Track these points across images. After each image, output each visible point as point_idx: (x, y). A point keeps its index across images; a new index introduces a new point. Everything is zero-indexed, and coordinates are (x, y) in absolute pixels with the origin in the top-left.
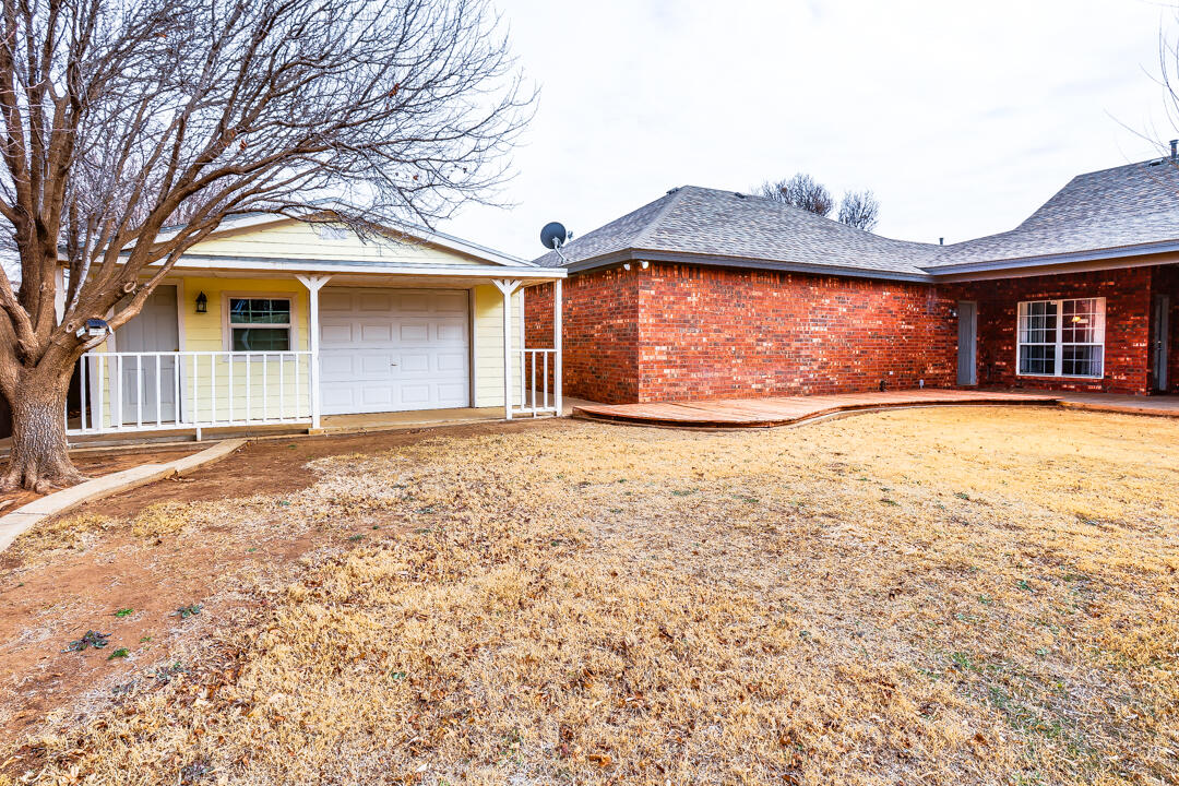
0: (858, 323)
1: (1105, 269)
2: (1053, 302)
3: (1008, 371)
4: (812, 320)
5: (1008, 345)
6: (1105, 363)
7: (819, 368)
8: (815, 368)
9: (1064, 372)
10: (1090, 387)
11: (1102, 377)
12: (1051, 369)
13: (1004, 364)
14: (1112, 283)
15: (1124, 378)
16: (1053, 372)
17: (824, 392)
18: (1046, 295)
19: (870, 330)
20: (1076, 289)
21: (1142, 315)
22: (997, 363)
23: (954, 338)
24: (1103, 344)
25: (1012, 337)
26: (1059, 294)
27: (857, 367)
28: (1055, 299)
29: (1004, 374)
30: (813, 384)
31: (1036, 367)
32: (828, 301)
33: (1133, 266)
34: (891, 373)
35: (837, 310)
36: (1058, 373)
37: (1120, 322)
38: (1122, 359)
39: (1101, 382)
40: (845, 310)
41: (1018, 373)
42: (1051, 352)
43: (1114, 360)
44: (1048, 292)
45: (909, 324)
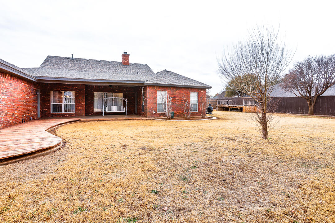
0: (16, 95)
1: (75, 84)
2: (61, 91)
3: (48, 112)
4: (2, 93)
5: (48, 104)
6: (76, 108)
7: (5, 115)
8: (4, 115)
9: (65, 112)
10: (72, 115)
11: (75, 112)
12: (61, 111)
13: (47, 110)
14: (76, 88)
15: (80, 112)
16: (62, 112)
17: (7, 126)
18: (60, 89)
19: (19, 98)
20: (68, 88)
21: (83, 96)
22: (44, 110)
23: (37, 102)
24: (75, 104)
25: (49, 101)
26: (63, 89)
27: (16, 114)
28: (62, 90)
29: (47, 113)
30: (3, 123)
31: (57, 111)
32: (7, 84)
33: (82, 84)
34: (24, 115)
35: (10, 89)
36: (63, 112)
37: (79, 98)
38: (80, 107)
39: (75, 114)
40: (12, 89)
41: (51, 112)
42: (61, 106)
43: (78, 107)
44: (60, 88)
45: (28, 96)
